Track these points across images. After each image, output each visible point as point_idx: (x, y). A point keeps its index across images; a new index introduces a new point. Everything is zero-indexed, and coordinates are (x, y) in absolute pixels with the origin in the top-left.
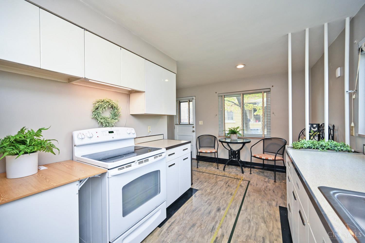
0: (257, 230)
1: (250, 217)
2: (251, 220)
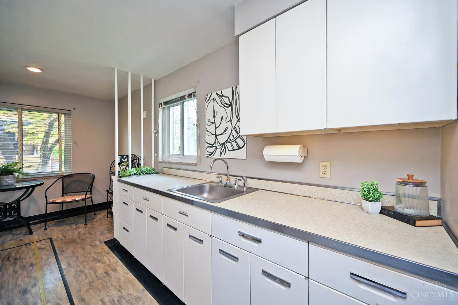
0: (95, 272)
2: (83, 270)
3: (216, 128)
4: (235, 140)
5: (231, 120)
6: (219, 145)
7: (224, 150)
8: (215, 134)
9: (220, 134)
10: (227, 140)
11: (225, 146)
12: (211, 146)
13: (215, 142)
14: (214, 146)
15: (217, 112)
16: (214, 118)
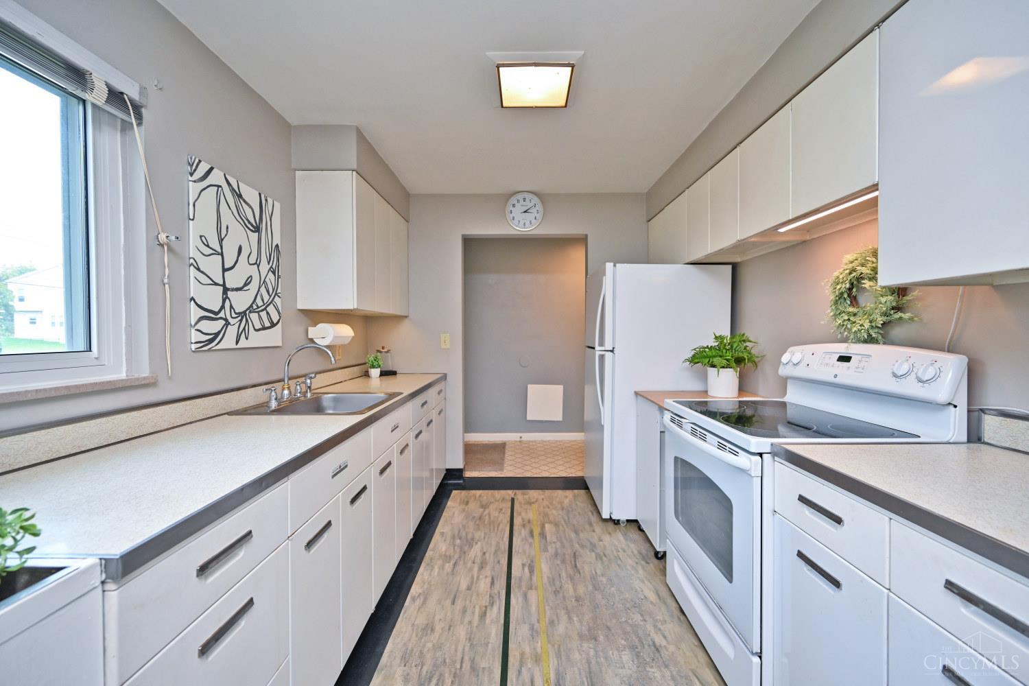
3: (224, 270)
4: (265, 309)
5: (258, 263)
6: (234, 315)
7: (244, 329)
8: (224, 285)
9: (235, 287)
10: (251, 306)
11: (247, 320)
12: (212, 315)
13: (223, 307)
14: (221, 318)
15: (227, 228)
16: (221, 240)
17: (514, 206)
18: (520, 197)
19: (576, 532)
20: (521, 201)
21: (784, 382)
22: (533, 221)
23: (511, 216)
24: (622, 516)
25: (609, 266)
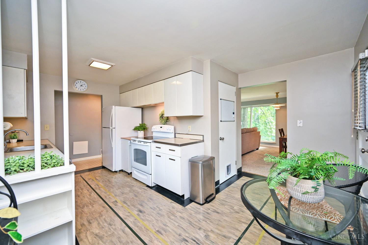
1: (112, 228)
2: (110, 226)
17: (77, 83)
18: (79, 81)
19: (106, 176)
20: (79, 82)
21: (152, 132)
22: (84, 89)
23: (76, 87)
24: (117, 170)
25: (114, 107)
